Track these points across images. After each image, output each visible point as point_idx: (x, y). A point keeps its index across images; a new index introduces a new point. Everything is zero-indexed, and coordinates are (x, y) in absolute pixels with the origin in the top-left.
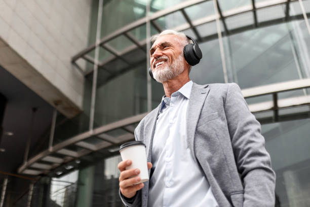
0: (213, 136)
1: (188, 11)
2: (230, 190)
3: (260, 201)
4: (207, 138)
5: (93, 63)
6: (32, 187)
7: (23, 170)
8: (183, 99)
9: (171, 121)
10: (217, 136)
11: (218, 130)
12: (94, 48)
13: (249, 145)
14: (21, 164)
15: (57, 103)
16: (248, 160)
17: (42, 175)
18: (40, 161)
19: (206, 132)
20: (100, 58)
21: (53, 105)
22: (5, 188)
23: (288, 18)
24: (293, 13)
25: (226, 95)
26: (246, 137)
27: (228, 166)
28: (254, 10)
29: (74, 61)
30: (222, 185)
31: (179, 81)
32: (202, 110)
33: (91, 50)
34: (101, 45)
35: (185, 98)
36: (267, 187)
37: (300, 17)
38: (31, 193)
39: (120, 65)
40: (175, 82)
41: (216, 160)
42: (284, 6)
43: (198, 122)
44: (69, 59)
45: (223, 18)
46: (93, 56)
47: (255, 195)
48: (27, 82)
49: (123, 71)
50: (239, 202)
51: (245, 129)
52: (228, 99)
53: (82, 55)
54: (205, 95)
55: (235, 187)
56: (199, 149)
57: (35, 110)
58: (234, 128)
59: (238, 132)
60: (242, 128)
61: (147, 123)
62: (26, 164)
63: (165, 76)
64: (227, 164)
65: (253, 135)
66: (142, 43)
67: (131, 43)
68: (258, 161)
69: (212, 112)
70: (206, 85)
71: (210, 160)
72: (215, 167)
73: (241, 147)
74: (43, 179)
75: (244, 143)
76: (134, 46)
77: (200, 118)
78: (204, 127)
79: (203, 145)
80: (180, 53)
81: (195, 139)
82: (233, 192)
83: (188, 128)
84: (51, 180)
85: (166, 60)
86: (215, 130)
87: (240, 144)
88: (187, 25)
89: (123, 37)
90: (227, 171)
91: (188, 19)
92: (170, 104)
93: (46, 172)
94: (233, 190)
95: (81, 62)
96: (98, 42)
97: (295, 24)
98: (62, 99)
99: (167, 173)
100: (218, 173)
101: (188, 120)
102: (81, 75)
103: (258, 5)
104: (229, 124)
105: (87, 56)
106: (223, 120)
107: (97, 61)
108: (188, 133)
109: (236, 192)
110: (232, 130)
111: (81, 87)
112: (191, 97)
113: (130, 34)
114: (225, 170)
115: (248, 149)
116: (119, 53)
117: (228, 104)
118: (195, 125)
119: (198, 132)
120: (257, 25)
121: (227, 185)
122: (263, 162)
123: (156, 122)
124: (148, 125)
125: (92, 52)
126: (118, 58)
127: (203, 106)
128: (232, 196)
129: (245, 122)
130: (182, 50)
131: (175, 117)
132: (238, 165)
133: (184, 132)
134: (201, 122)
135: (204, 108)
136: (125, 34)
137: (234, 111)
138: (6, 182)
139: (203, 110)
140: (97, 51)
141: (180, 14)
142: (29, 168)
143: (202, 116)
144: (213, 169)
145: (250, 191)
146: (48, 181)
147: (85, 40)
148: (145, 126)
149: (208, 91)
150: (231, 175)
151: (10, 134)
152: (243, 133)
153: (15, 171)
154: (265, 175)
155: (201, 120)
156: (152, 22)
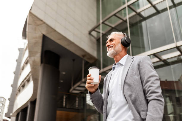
0: (132, 84)
2: (140, 110)
3: (154, 115)
4: (129, 85)
5: (99, 33)
6: (77, 99)
7: (72, 91)
10: (134, 84)
11: (135, 81)
12: (99, 25)
13: (150, 88)
14: (70, 88)
15: (84, 56)
16: (149, 95)
17: (81, 93)
18: (79, 86)
19: (129, 82)
20: (103, 30)
21: (82, 57)
22: (64, 100)
25: (140, 63)
26: (149, 84)
27: (139, 99)
29: (90, 33)
30: (136, 108)
31: (120, 56)
32: (128, 71)
33: (98, 26)
34: (103, 23)
35: (122, 65)
36: (158, 108)
38: (77, 102)
40: (118, 57)
41: (133, 96)
43: (126, 78)
44: (87, 32)
46: (99, 29)
48: (68, 48)
50: (144, 115)
51: (149, 80)
52: (141, 65)
53: (93, 30)
54: (131, 63)
55: (142, 109)
56: (125, 91)
57: (74, 60)
58: (143, 80)
59: (145, 82)
60: (147, 80)
62: (73, 88)
63: (112, 54)
64: (138, 98)
65: (152, 83)
66: (124, 19)
68: (154, 96)
69: (133, 72)
70: (133, 57)
71: (130, 96)
72: (133, 99)
73: (146, 89)
74: (82, 95)
75: (148, 87)
76: (121, 21)
78: (128, 80)
79: (128, 89)
80: (119, 43)
81: (124, 86)
82: (141, 111)
83: (121, 81)
84: (86, 95)
85: (112, 47)
87: (146, 88)
89: (114, 17)
90: (139, 101)
92: (116, 68)
93: (83, 91)
94: (142, 110)
95: (94, 33)
96: (101, 21)
98: (86, 54)
100: (134, 102)
101: (122, 77)
102: (95, 40)
104: (141, 78)
105: (96, 30)
106: (138, 76)
107: (101, 31)
108: (121, 83)
109: (143, 111)
110: (142, 80)
111: (95, 46)
112: (125, 64)
113: (117, 15)
114: (137, 101)
115: (149, 90)
116: (113, 26)
117: (141, 68)
118: (124, 79)
119: (125, 82)
121: (139, 108)
122: (157, 96)
125: (99, 27)
126: (113, 28)
127: (129, 69)
128: (141, 113)
129: (148, 76)
130: (120, 41)
131: (117, 75)
132: (145, 97)
133: (120, 83)
134: (127, 78)
136: (115, 15)
137: (143, 71)
138: (65, 97)
140: (101, 26)
142: (74, 90)
143: (128, 74)
144: (132, 101)
146: (84, 95)
147: (95, 20)
149: (132, 61)
150: (140, 103)
151: (64, 73)
152: (147, 82)
153: (68, 91)
154: (157, 103)
155: (127, 77)
156: (129, 6)
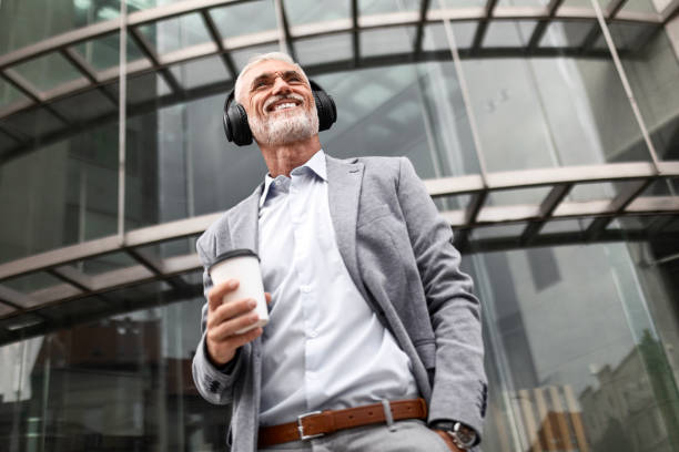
0: (388, 243)
1: (216, 15)
4: (376, 247)
8: (313, 181)
9: (296, 220)
11: (394, 234)
13: (441, 263)
16: (439, 286)
19: (374, 236)
23: (418, 55)
24: (429, 44)
25: (400, 176)
26: (436, 247)
28: (356, 31)
32: (360, 198)
35: (319, 179)
37: (443, 55)
39: (43, 124)
42: (413, 30)
43: (358, 219)
45: (290, 40)
47: (455, 337)
49: (50, 138)
52: (403, 183)
55: (422, 333)
58: (416, 232)
61: (236, 226)
64: (410, 294)
66: (103, 76)
67: (76, 73)
69: (379, 204)
70: (354, 159)
73: (429, 264)
75: (434, 257)
76: (83, 82)
77: (359, 213)
78: (370, 228)
82: (418, 342)
83: (337, 231)
86: (390, 234)
87: (427, 259)
88: (211, 47)
89: (58, 56)
90: (410, 306)
91: (215, 35)
92: (291, 189)
94: (419, 338)
97: (432, 68)
99: (306, 313)
101: (335, 216)
103: (364, 21)
104: (408, 225)
106: (399, 218)
110: (413, 235)
113: (73, 51)
115: (442, 267)
116: (43, 96)
117: (403, 192)
118: (354, 225)
119: (358, 236)
120: (358, 62)
122: (464, 287)
123: (257, 223)
124: (238, 229)
126: (38, 104)
127: (361, 191)
129: (434, 224)
131: (304, 211)
134: (362, 220)
135: (364, 195)
136: (63, 49)
137: (414, 204)
139: (363, 199)
141: (197, 19)
143: (363, 208)
145: (446, 333)
148: (232, 232)
149: (362, 169)
152: (430, 241)
155: (362, 215)
156: (131, 29)
